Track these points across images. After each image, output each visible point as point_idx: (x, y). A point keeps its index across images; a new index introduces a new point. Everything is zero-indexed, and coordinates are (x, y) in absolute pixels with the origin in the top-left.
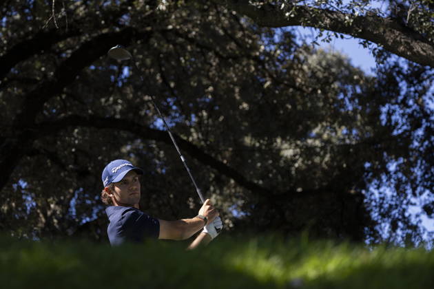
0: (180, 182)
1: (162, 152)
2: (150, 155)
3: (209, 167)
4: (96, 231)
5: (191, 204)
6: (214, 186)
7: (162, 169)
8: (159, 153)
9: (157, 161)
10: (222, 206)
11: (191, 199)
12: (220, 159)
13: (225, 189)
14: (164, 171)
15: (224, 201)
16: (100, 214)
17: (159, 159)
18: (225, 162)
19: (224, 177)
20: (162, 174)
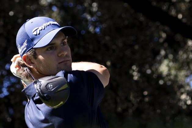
0: (120, 44)
1: (95, 5)
2: (79, 7)
3: (158, 24)
4: (8, 111)
5: (135, 74)
6: (165, 50)
7: (95, 27)
8: (91, 5)
9: (89, 17)
10: (176, 76)
11: (134, 67)
12: (173, 13)
13: (181, 53)
14: (98, 30)
15: (180, 69)
16: (12, 89)
17: (92, 14)
18: (180, 16)
19: (178, 37)
20: (95, 33)
